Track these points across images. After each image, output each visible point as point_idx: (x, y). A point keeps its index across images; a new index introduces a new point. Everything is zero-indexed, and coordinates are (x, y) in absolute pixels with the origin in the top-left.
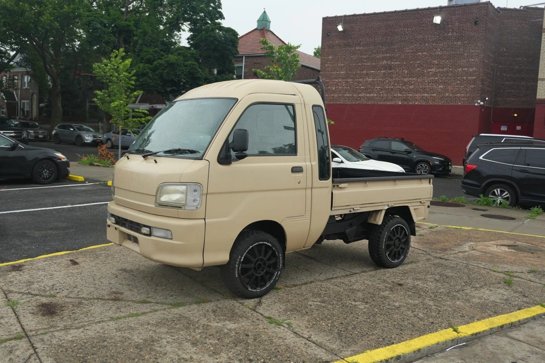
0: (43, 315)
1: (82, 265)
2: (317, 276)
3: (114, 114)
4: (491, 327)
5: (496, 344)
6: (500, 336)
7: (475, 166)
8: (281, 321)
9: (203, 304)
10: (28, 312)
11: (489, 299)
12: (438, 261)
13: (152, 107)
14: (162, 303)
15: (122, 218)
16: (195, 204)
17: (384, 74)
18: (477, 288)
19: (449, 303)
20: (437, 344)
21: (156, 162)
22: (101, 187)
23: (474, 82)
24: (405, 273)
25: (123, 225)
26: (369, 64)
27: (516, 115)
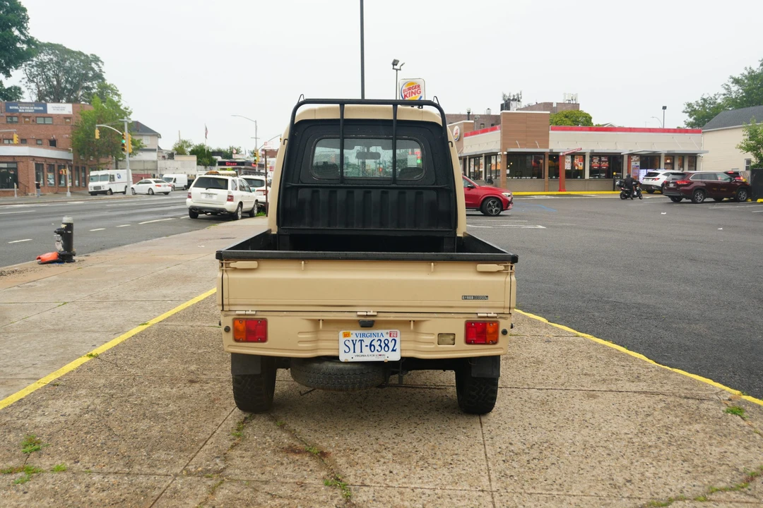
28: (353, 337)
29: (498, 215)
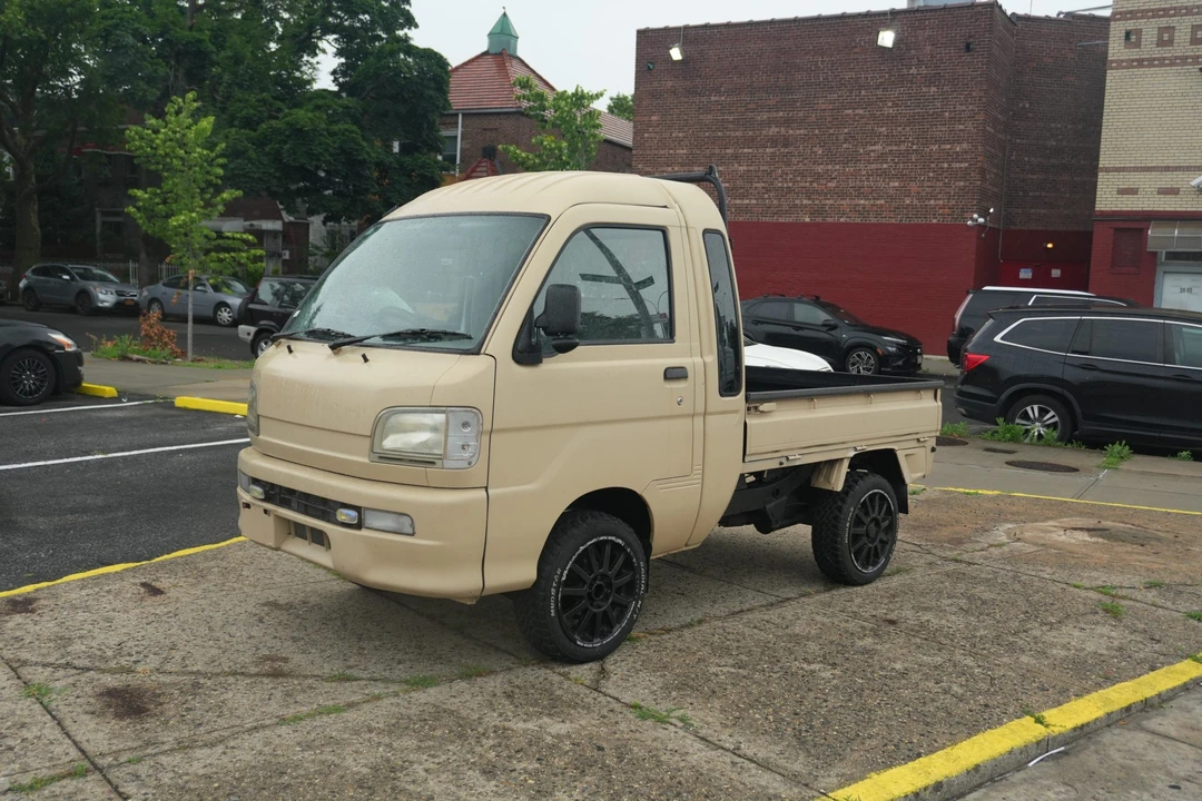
0: (119, 716)
1: (173, 593)
2: (707, 607)
3: (176, 242)
4: (1108, 710)
5: (1126, 748)
6: (1129, 730)
7: (986, 358)
8: (665, 714)
9: (479, 679)
10: (80, 710)
11: (1084, 649)
12: (952, 567)
13: (252, 225)
14: (385, 680)
15: (281, 487)
16: (466, 455)
17: (773, 156)
18: (1051, 624)
19: (1005, 660)
20: (1010, 753)
21: (366, 360)
22: (159, 411)
23: (965, 175)
24: (894, 596)
25: (285, 503)
26: (738, 134)
27: (1050, 246)
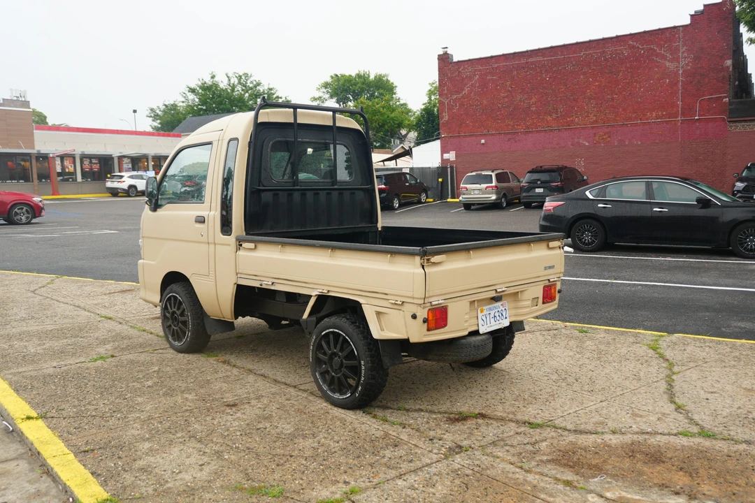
28: (485, 312)
29: (29, 223)
